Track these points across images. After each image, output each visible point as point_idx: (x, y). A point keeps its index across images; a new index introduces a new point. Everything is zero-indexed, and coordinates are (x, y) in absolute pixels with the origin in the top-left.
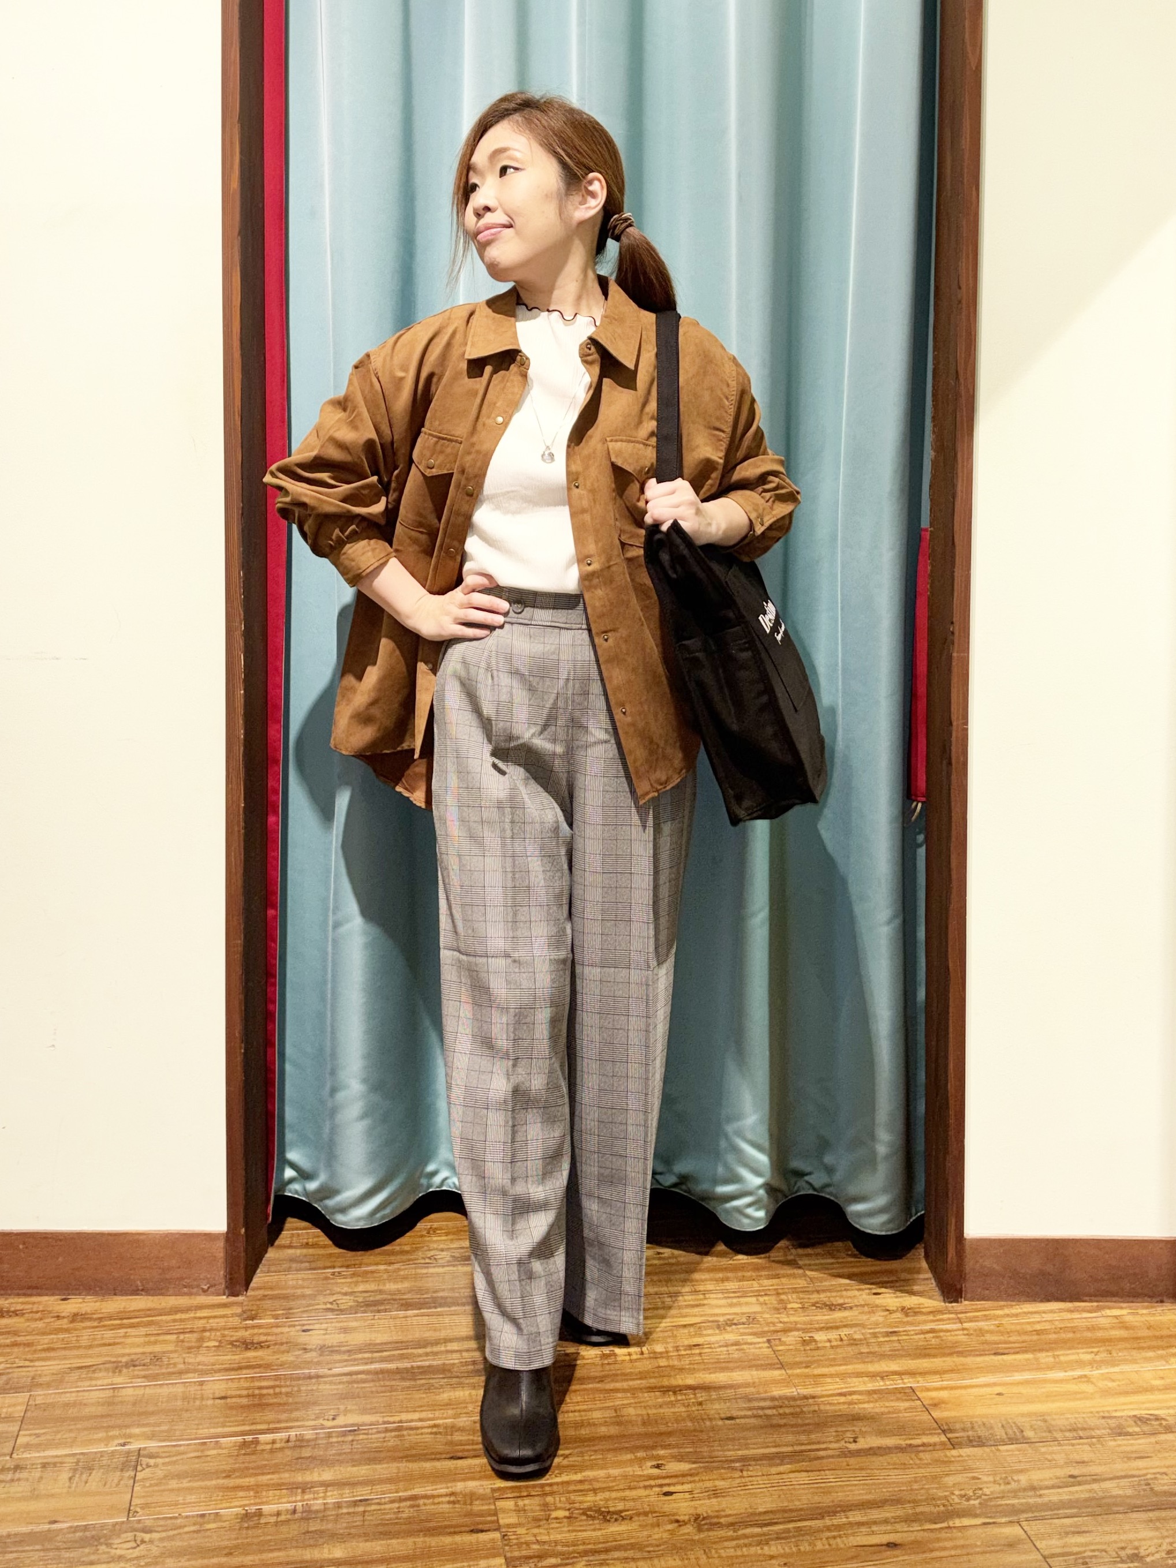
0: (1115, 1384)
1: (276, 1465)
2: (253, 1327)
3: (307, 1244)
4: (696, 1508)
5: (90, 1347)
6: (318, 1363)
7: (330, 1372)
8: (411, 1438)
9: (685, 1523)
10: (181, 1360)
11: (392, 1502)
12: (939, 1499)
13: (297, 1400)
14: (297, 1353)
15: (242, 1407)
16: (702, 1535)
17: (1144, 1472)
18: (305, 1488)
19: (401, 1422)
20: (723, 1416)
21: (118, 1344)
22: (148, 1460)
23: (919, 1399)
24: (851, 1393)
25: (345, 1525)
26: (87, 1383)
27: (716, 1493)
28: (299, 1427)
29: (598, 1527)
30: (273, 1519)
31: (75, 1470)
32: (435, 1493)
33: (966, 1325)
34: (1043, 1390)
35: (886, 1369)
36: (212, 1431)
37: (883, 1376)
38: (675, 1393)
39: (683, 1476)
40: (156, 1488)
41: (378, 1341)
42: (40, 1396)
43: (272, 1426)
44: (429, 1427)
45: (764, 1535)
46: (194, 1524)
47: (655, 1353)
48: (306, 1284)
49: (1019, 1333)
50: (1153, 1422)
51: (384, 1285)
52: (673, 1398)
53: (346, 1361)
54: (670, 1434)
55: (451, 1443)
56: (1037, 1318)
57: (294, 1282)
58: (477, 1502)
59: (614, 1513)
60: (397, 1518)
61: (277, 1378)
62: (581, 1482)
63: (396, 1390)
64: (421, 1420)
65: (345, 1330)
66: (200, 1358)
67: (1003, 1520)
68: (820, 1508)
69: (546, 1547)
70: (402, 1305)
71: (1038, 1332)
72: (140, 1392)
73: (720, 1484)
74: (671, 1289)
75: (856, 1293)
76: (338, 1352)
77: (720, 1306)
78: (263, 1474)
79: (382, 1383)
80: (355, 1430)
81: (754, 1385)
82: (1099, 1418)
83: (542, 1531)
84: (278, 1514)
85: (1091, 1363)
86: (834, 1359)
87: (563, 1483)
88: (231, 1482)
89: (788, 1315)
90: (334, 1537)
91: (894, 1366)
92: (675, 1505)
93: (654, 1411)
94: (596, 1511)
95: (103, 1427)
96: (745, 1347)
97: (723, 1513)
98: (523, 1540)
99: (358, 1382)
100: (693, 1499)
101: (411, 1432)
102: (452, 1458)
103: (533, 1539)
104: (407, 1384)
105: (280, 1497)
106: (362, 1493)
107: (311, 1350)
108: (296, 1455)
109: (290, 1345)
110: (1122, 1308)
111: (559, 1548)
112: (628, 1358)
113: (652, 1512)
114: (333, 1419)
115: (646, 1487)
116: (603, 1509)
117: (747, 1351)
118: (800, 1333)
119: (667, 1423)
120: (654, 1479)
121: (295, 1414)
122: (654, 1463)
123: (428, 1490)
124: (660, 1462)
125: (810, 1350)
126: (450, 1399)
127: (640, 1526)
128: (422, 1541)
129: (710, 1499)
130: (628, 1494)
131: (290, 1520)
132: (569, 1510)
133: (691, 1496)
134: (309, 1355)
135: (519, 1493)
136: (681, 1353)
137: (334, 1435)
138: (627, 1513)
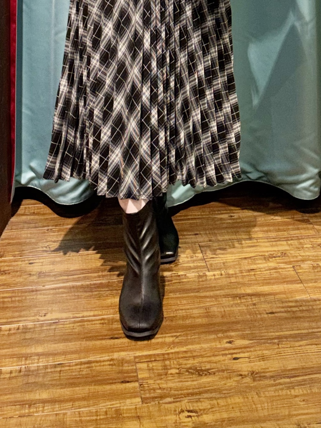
1: (11, 343)
3: (34, 213)
6: (37, 283)
7: (44, 288)
8: (89, 326)
9: (246, 376)
11: (76, 365)
13: (24, 304)
14: (25, 277)
18: (27, 357)
19: (83, 317)
20: (267, 312)
25: (49, 379)
27: (263, 358)
28: (25, 320)
29: (195, 379)
30: (8, 376)
32: (101, 359)
38: (240, 298)
39: (245, 348)
43: (10, 320)
44: (99, 320)
45: (291, 383)
47: (229, 274)
48: (32, 236)
52: (239, 302)
53: (53, 281)
55: (112, 330)
57: (25, 235)
58: (126, 365)
59: (205, 370)
60: (79, 375)
61: (13, 292)
62: (185, 352)
63: (81, 298)
64: (94, 316)
65: (53, 263)
69: (165, 391)
73: (266, 352)
74: (238, 237)
76: (49, 276)
79: (73, 294)
80: (57, 322)
81: (284, 293)
83: (163, 382)
84: (11, 372)
87: (175, 353)
89: (304, 252)
90: (43, 386)
92: (240, 366)
93: (228, 309)
94: (194, 370)
96: (280, 270)
98: (151, 387)
99: (59, 294)
101: (89, 323)
102: (112, 338)
103: (158, 386)
104: (88, 294)
105: (12, 362)
106: (60, 360)
107: (34, 275)
108: (22, 338)
109: (22, 272)
111: (173, 392)
112: (213, 277)
113: (227, 370)
114: (45, 316)
115: (223, 355)
116: (198, 368)
117: (281, 273)
118: (312, 262)
119: (236, 316)
120: (228, 350)
121: (23, 313)
122: (228, 340)
123: (97, 357)
124: (231, 340)
125: (317, 272)
126: (112, 303)
127: (219, 378)
128: (93, 388)
129: (260, 361)
130: (213, 359)
131: (17, 376)
132: (178, 369)
133: (249, 360)
134: (32, 278)
135: (150, 359)
136: (243, 274)
137: (45, 325)
138: (212, 370)
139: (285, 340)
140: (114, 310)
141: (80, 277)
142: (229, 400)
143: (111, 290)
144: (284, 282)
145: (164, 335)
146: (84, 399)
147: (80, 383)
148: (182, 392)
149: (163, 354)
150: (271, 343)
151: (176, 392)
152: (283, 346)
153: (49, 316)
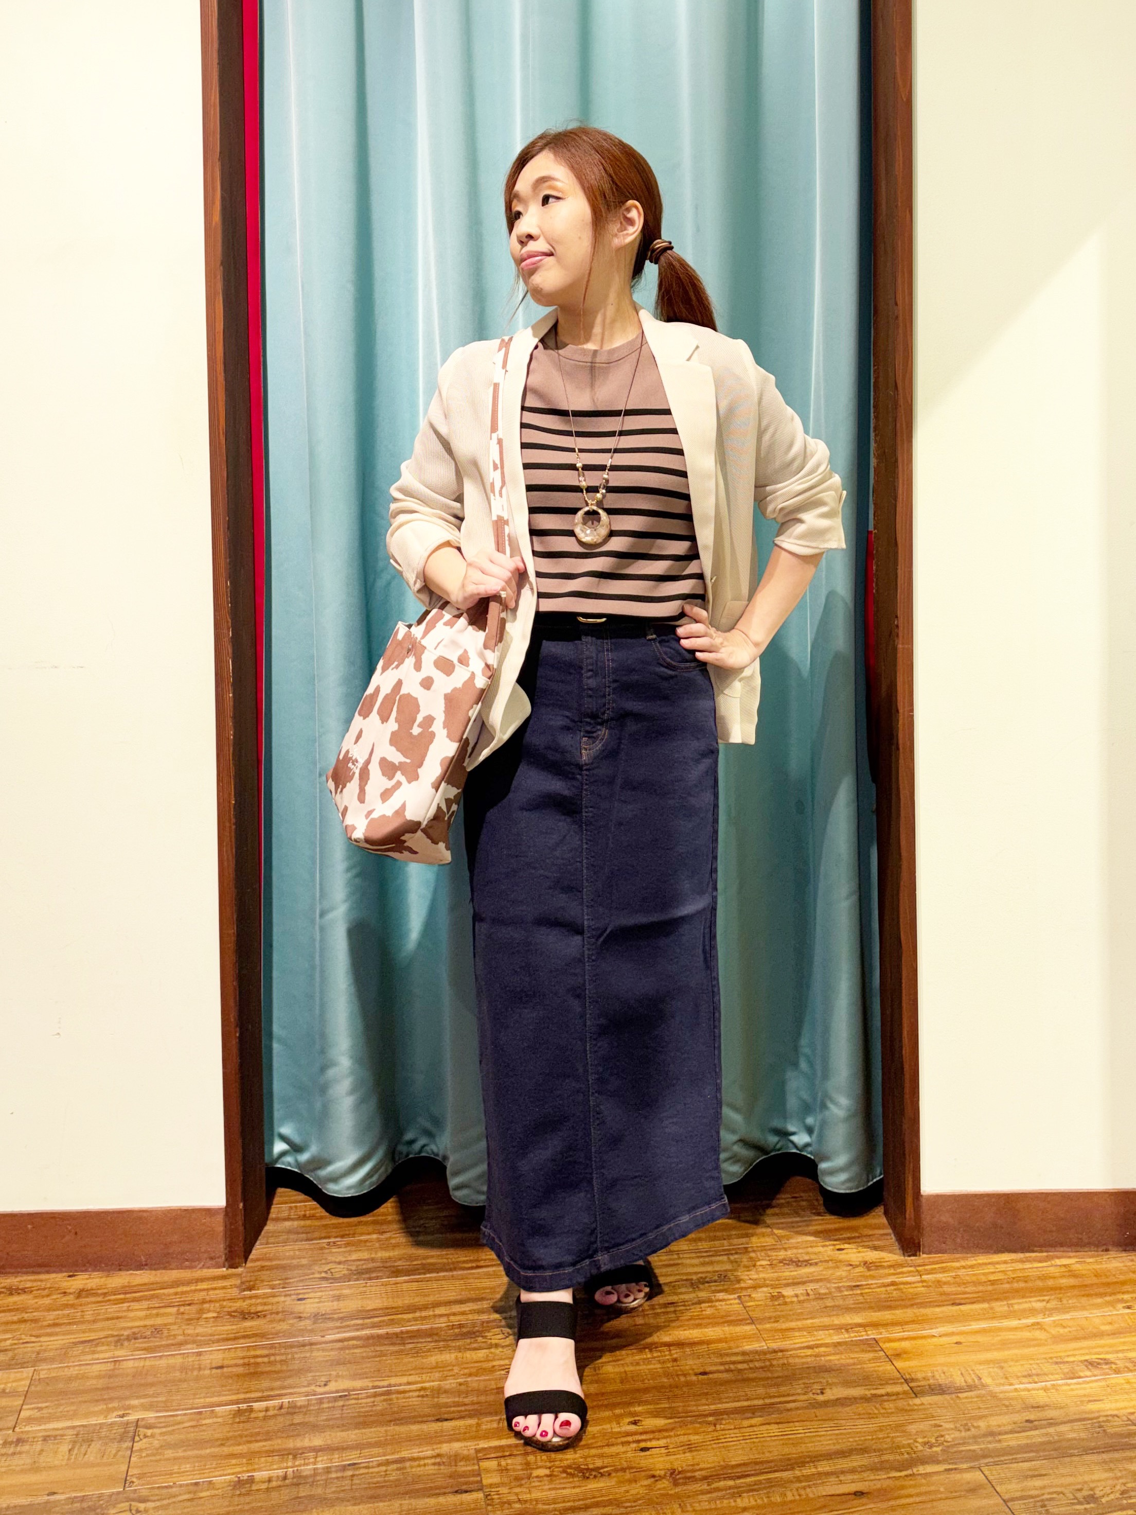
0: (1066, 1330)
1: (268, 1432)
2: (251, 1297)
3: (304, 1216)
4: (671, 1463)
5: (94, 1321)
6: (312, 1331)
7: (323, 1339)
8: (400, 1401)
9: (661, 1478)
10: (180, 1332)
12: (903, 1447)
13: (290, 1368)
14: (291, 1322)
15: (238, 1376)
16: (677, 1490)
17: (1097, 1415)
18: (296, 1454)
19: (390, 1386)
20: (697, 1371)
21: (121, 1318)
22: (146, 1430)
23: (882, 1350)
24: (818, 1346)
25: (333, 1490)
26: (90, 1357)
27: (690, 1447)
28: (291, 1394)
29: (578, 1484)
30: (265, 1486)
31: (75, 1442)
33: (925, 1277)
34: (999, 1338)
35: (850, 1322)
36: (208, 1400)
37: (848, 1328)
38: (651, 1351)
39: (660, 1431)
40: (153, 1458)
41: (369, 1308)
42: (44, 1370)
43: (265, 1394)
44: (416, 1390)
45: (737, 1487)
46: (189, 1493)
48: (302, 1254)
49: (975, 1283)
50: (1104, 1367)
51: (376, 1253)
52: (649, 1356)
53: (337, 1328)
54: (646, 1390)
55: (438, 1406)
56: (991, 1269)
57: (291, 1253)
58: (462, 1463)
59: (593, 1469)
60: (384, 1482)
61: (272, 1346)
63: (385, 1355)
64: (409, 1383)
65: (339, 1298)
66: (200, 1330)
67: (965, 1466)
68: (789, 1459)
69: (528, 1506)
70: (393, 1272)
71: (993, 1283)
72: (142, 1363)
73: (695, 1438)
75: (821, 1249)
76: (331, 1319)
77: (693, 1266)
78: (257, 1441)
79: (372, 1348)
80: (345, 1396)
81: (724, 1340)
82: (1052, 1363)
83: (523, 1490)
84: (270, 1480)
85: (1044, 1312)
86: (802, 1313)
88: (226, 1450)
89: (758, 1272)
90: (324, 1502)
91: (858, 1319)
92: (651, 1461)
93: (631, 1368)
94: (575, 1469)
95: (104, 1400)
96: (716, 1304)
97: (697, 1467)
98: (505, 1500)
99: (349, 1348)
100: (667, 1454)
101: (399, 1396)
102: (438, 1420)
103: (515, 1498)
104: (396, 1348)
105: (272, 1463)
106: (352, 1457)
107: (306, 1318)
108: (288, 1423)
109: (286, 1314)
110: (1070, 1257)
111: (540, 1506)
113: (630, 1468)
114: (325, 1385)
115: (623, 1443)
117: (719, 1307)
118: (769, 1288)
119: (643, 1380)
120: (633, 1435)
121: (289, 1382)
122: (631, 1419)
123: (414, 1452)
124: (637, 1418)
125: (779, 1305)
126: (437, 1363)
127: (618, 1482)
128: (407, 1503)
129: (685, 1453)
130: (606, 1450)
131: (280, 1486)
132: (550, 1468)
133: (667, 1451)
134: (302, 1323)
137: (325, 1400)
138: (606, 1470)
139: (725, 1417)
140: (441, 1374)
141: (383, 1321)
143: (436, 1341)
144: (724, 1323)
147: (385, 1496)
148: (556, 1506)
150: (702, 1422)
151: (546, 1507)
153: (332, 1386)
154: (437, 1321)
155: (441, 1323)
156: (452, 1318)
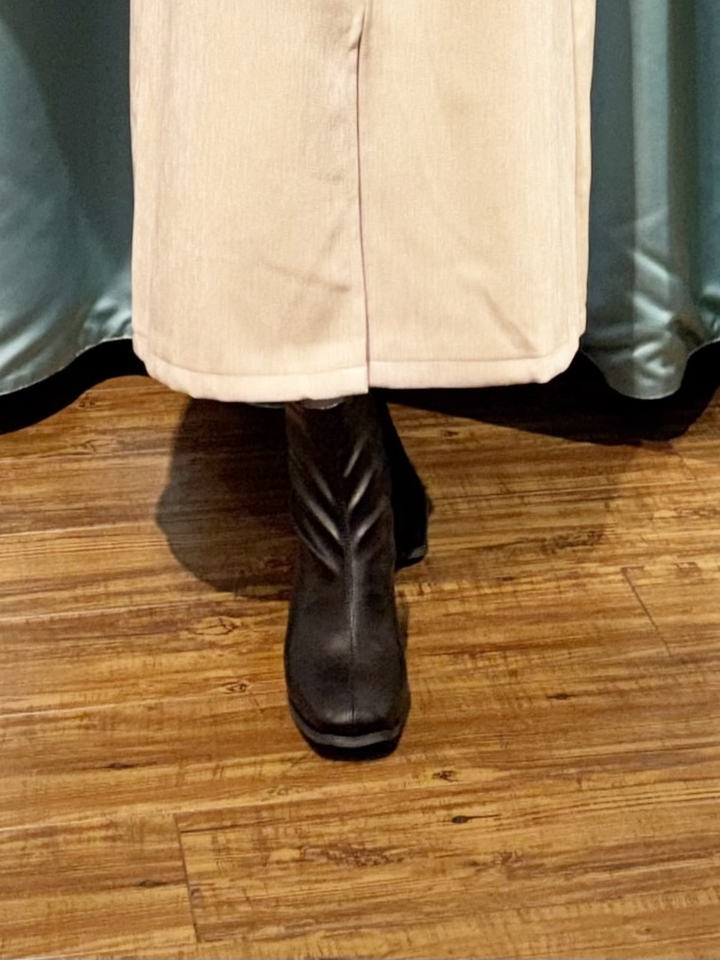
4: (505, 842)
8: (50, 735)
9: (485, 866)
11: (12, 839)
16: (516, 885)
19: (31, 709)
20: (550, 693)
27: (536, 817)
29: (346, 874)
32: (85, 823)
38: (473, 656)
39: (485, 790)
44: (75, 718)
45: (616, 883)
47: (442, 591)
52: (470, 665)
54: (463, 723)
55: (113, 743)
58: (152, 838)
59: (373, 851)
60: (22, 866)
62: (319, 802)
63: (25, 658)
64: (63, 706)
69: (263, 909)
70: (37, 520)
73: (543, 801)
74: (469, 489)
77: (546, 517)
81: (598, 641)
83: (255, 882)
87: (291, 804)
89: (654, 530)
92: (470, 838)
93: (440, 686)
94: (341, 850)
96: (586, 580)
98: (223, 898)
100: (499, 829)
101: (47, 726)
102: (112, 767)
103: (241, 895)
104: (42, 647)
111: (282, 909)
113: (434, 850)
115: (424, 810)
116: (355, 847)
117: (590, 587)
118: (675, 557)
119: (459, 706)
120: (438, 796)
122: (439, 770)
123: (72, 818)
124: (447, 769)
125: (691, 584)
126: (112, 672)
127: (415, 872)
128: (60, 901)
129: (527, 826)
130: (395, 819)
132: (300, 848)
133: (497, 823)
135: (219, 822)
136: (482, 592)
138: (394, 852)
139: (597, 768)
140: (117, 690)
141: (21, 602)
142: (439, 930)
144: (598, 612)
145: (259, 758)
146: (36, 930)
148: (309, 909)
149: (258, 809)
150: (556, 777)
151: (292, 911)
152: (591, 784)
154: (112, 602)
155: (119, 607)
156: (137, 598)
